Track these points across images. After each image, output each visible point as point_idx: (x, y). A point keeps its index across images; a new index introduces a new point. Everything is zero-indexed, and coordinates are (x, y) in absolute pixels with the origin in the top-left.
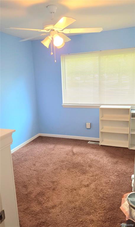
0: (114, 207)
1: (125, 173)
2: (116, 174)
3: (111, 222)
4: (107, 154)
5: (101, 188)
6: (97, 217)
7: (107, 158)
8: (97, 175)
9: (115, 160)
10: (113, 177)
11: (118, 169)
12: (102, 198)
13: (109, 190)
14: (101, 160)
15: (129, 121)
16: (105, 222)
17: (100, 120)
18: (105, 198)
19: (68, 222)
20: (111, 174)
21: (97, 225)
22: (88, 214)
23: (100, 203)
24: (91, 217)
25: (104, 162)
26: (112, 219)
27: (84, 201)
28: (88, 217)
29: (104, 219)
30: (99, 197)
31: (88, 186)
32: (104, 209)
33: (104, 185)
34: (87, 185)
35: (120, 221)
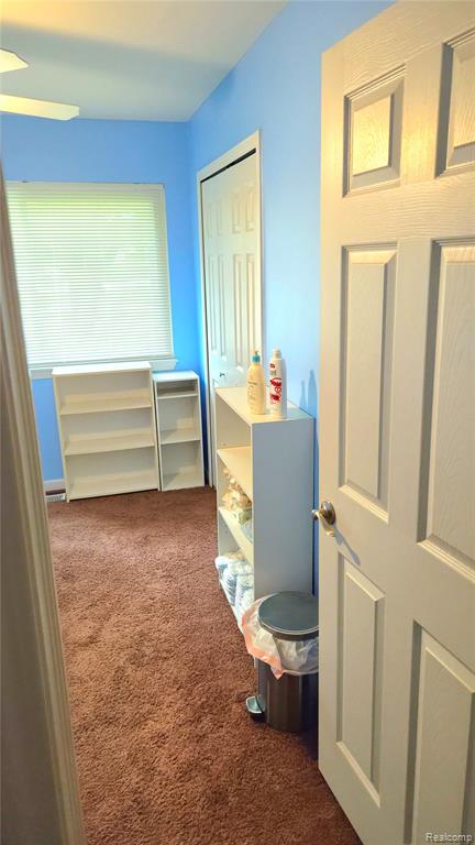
0: (200, 667)
1: (184, 564)
2: (160, 572)
3: (214, 711)
4: (106, 524)
5: (138, 629)
6: (168, 718)
7: (111, 534)
8: (106, 595)
9: (139, 534)
10: (158, 586)
11: (159, 555)
12: (156, 658)
13: (163, 627)
14: (94, 546)
15: (150, 408)
16: (199, 720)
17: (59, 418)
18: (165, 655)
19: (87, 782)
20: (147, 578)
21: (181, 740)
22: (139, 722)
23: (157, 675)
24: (153, 726)
25: (109, 549)
26: (211, 701)
27: (106, 691)
28: (142, 733)
29: (190, 714)
30: (146, 658)
31: (92, 640)
32: (177, 686)
33: (142, 617)
34: (90, 637)
35: (234, 698)
